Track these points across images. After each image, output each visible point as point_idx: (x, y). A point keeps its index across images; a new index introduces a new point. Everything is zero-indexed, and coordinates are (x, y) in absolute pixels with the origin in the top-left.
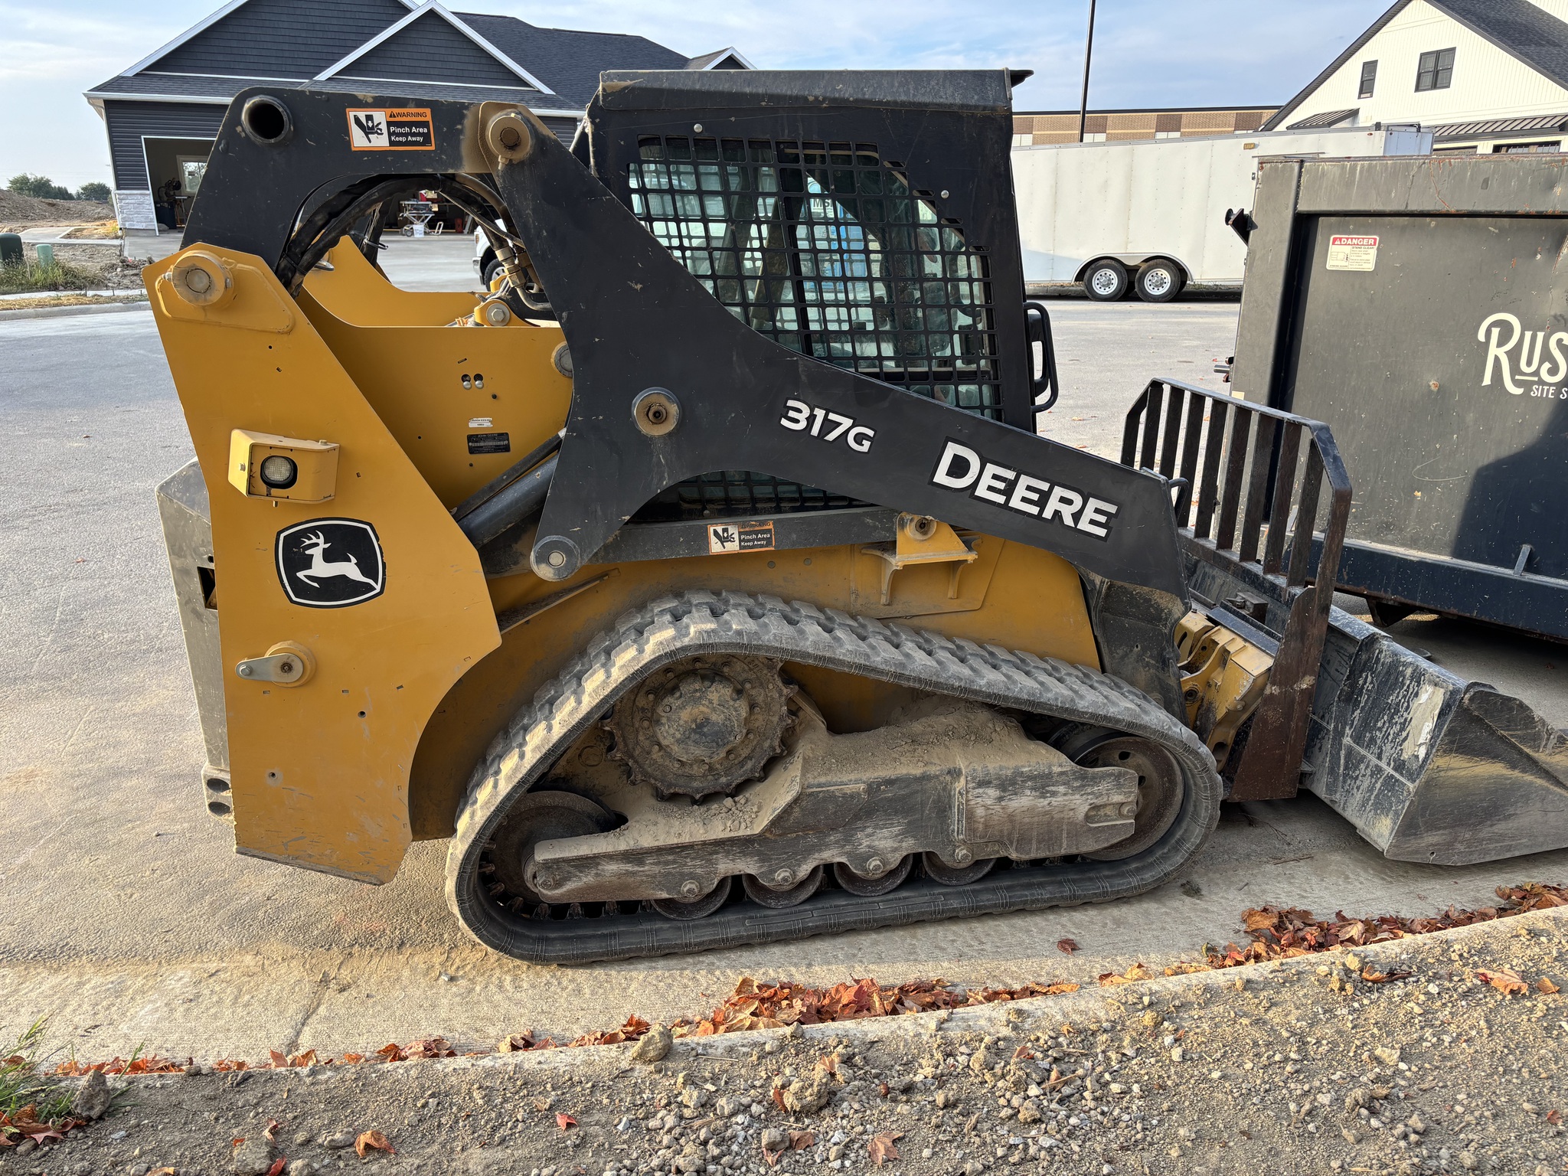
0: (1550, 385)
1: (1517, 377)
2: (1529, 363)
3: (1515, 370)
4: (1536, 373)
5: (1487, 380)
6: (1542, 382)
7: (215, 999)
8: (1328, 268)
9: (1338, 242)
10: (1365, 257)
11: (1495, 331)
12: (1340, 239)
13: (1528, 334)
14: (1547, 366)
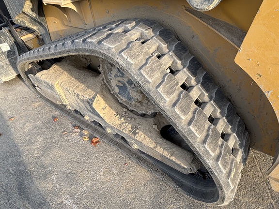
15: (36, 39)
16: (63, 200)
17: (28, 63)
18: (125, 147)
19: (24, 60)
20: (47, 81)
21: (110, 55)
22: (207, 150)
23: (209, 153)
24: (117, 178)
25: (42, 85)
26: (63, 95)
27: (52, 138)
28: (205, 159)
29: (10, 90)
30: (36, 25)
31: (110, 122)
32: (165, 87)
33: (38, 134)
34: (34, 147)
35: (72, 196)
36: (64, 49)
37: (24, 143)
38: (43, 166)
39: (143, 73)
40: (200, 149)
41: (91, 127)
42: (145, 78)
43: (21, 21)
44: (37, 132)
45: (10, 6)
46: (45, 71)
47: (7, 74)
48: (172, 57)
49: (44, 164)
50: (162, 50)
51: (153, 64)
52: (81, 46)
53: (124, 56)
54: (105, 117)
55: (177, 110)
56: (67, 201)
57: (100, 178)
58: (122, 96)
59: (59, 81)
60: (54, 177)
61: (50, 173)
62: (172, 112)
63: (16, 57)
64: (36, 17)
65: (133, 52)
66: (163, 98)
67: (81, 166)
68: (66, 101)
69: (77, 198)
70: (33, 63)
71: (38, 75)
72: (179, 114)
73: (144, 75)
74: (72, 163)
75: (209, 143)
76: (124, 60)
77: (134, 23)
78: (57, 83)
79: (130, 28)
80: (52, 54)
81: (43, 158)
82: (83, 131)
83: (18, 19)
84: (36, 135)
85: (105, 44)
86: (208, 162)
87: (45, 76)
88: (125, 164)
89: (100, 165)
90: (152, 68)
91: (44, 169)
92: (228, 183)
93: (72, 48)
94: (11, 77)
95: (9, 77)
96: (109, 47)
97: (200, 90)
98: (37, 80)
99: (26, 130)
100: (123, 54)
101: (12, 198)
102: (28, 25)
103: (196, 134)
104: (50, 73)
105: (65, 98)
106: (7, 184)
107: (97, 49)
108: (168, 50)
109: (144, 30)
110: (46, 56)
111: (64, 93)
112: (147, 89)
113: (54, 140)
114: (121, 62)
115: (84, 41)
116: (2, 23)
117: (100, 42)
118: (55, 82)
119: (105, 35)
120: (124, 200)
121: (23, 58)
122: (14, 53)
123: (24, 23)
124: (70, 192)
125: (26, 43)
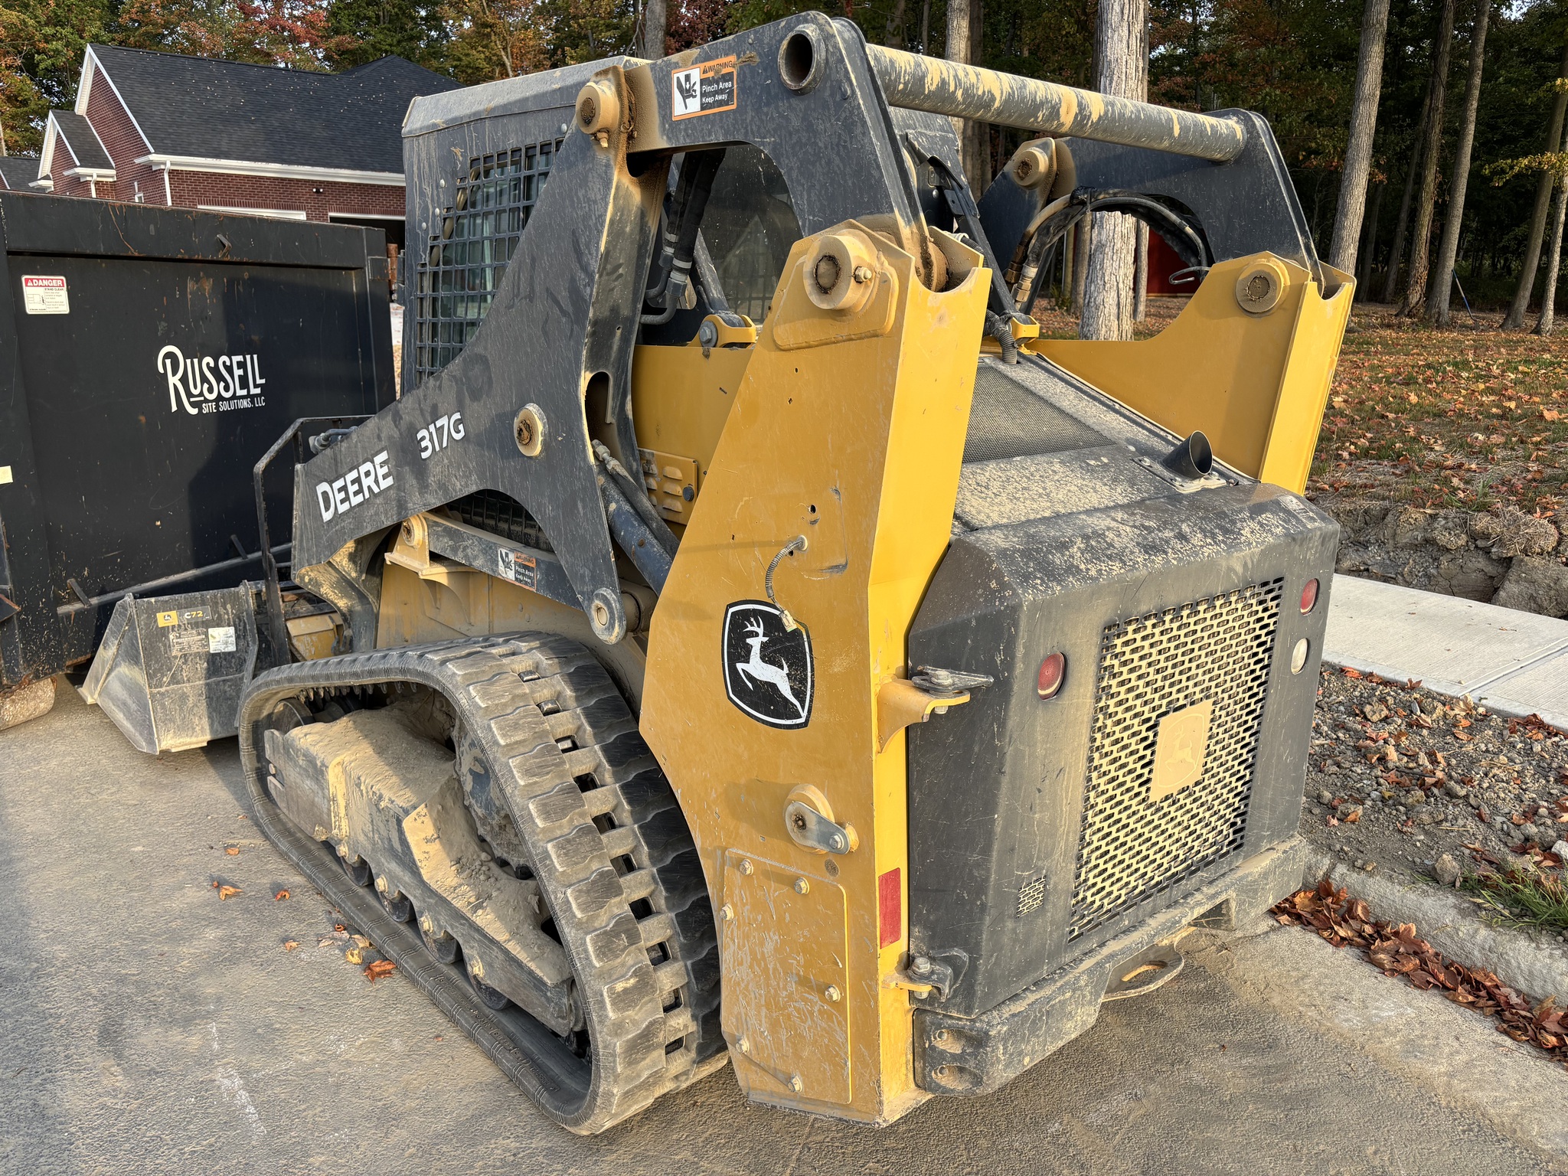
0: (211, 401)
1: (192, 400)
2: (195, 387)
3: (189, 395)
4: (201, 394)
5: (174, 408)
6: (206, 401)
7: (1322, 988)
8: (29, 312)
9: (30, 284)
10: (58, 299)
11: (168, 362)
12: (32, 280)
13: (188, 361)
14: (206, 386)
15: (331, 634)
16: (218, 1077)
17: (281, 696)
18: (457, 987)
19: (278, 682)
20: (313, 751)
21: (450, 686)
22: (568, 901)
23: (571, 908)
24: (395, 1063)
25: (296, 764)
26: (342, 802)
27: (248, 939)
28: (563, 922)
29: (167, 786)
30: (349, 597)
31: (431, 878)
32: (527, 760)
33: (211, 922)
34: (184, 950)
35: (245, 1073)
36: (381, 667)
37: (158, 935)
38: (192, 998)
39: (493, 725)
40: (556, 898)
41: (388, 924)
42: (493, 736)
43: (310, 580)
44: (212, 915)
45: (301, 541)
46: (319, 726)
47: (185, 728)
48: (579, 719)
49: (198, 994)
50: (565, 701)
51: (525, 717)
52: (414, 664)
53: (472, 691)
54: (424, 863)
55: (531, 807)
56: (226, 1081)
57: (346, 1052)
58: (477, 802)
59: (346, 756)
60: (213, 1028)
61: (208, 1016)
62: (523, 809)
63: (241, 679)
64: (357, 579)
65: (493, 689)
66: (513, 777)
67: (305, 1019)
68: (344, 824)
69: (258, 1081)
70: (293, 701)
71: (296, 733)
72: (535, 814)
73: (494, 729)
74: (283, 1007)
75: (580, 891)
76: (470, 698)
77: (536, 644)
78: (338, 759)
79: (524, 650)
80: (356, 675)
81: (200, 980)
82: (357, 936)
83: (305, 574)
84: (203, 923)
85: (450, 666)
86: (566, 930)
87: (316, 737)
88: (437, 1036)
89: (362, 1025)
90: (517, 724)
91: (192, 1005)
92: (602, 995)
93: (397, 666)
94: (194, 739)
95: (188, 740)
96: (454, 674)
97: (617, 796)
98: (287, 749)
99: (176, 904)
100: (471, 688)
101: (77, 1047)
102: (327, 591)
103: (555, 861)
104: (331, 733)
105: (342, 812)
106: (73, 1016)
107: (435, 673)
108: (575, 705)
109: (543, 658)
110: (341, 676)
111: (346, 795)
112: (491, 757)
113: (254, 946)
114: (464, 701)
115: (421, 656)
116: (238, 555)
117: (443, 662)
118: (336, 756)
119: (464, 653)
120: (385, 1107)
121: (277, 678)
122: (242, 662)
123: (318, 585)
124: (245, 1065)
125: (295, 641)
